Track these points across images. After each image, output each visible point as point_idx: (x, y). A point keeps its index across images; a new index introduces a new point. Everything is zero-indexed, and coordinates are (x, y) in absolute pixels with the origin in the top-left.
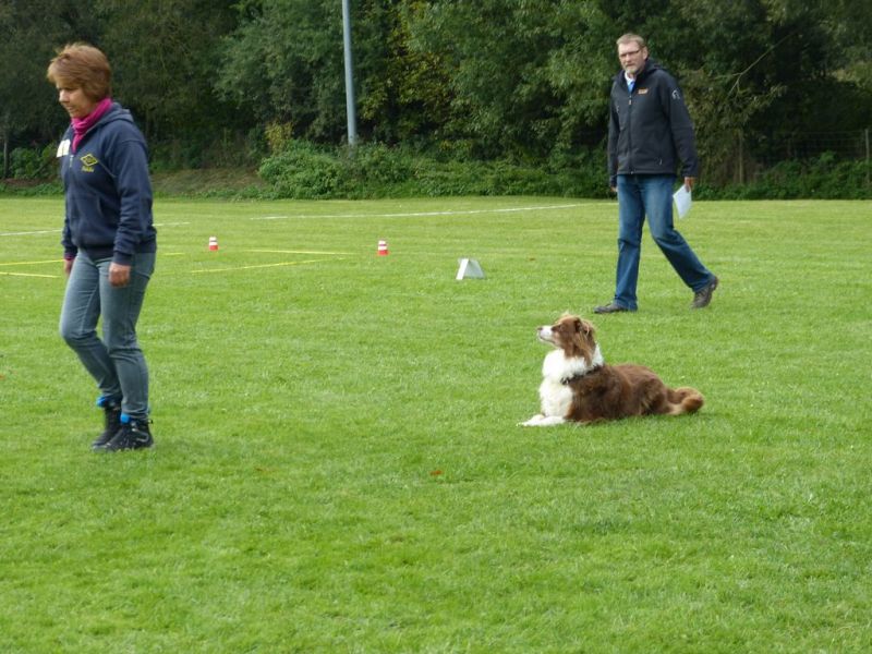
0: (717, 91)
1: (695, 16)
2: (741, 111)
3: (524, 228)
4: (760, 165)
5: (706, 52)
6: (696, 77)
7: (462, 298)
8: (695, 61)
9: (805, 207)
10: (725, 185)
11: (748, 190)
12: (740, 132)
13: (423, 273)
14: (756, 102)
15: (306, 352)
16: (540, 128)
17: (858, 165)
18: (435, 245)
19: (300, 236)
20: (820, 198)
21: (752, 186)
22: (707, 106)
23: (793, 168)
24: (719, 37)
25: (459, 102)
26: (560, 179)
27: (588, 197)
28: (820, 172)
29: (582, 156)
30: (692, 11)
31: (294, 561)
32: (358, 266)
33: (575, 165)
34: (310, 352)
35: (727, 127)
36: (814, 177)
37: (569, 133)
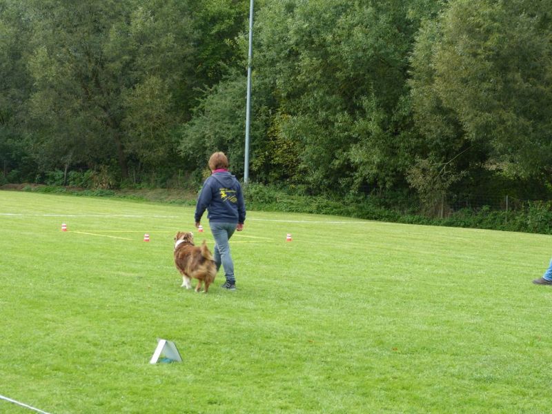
0: (434, 171)
1: (426, 133)
2: (445, 182)
3: (351, 233)
4: (452, 209)
5: (429, 151)
6: (424, 163)
7: (341, 266)
8: (424, 156)
9: (484, 233)
10: (433, 217)
11: (445, 221)
12: (444, 192)
13: (316, 252)
14: (453, 178)
16: (343, 182)
17: (501, 213)
18: (312, 238)
20: (481, 228)
21: (447, 220)
22: (428, 178)
23: (469, 212)
24: (437, 144)
25: (303, 166)
26: (350, 208)
27: (364, 218)
28: (482, 215)
29: (362, 197)
30: (425, 130)
31: (354, 384)
32: (280, 246)
33: (358, 202)
34: (288, 287)
35: (438, 189)
36: (479, 217)
37: (357, 186)
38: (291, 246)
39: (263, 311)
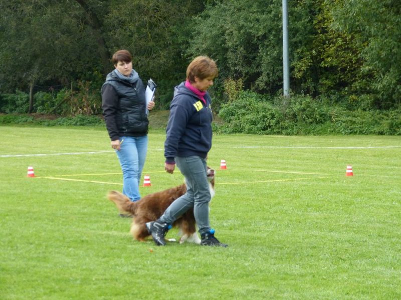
13: (388, 190)
15: (346, 241)
18: (382, 170)
19: (280, 161)
25: (367, 68)
32: (337, 184)
34: (349, 241)
38: (352, 182)
39: (314, 276)
